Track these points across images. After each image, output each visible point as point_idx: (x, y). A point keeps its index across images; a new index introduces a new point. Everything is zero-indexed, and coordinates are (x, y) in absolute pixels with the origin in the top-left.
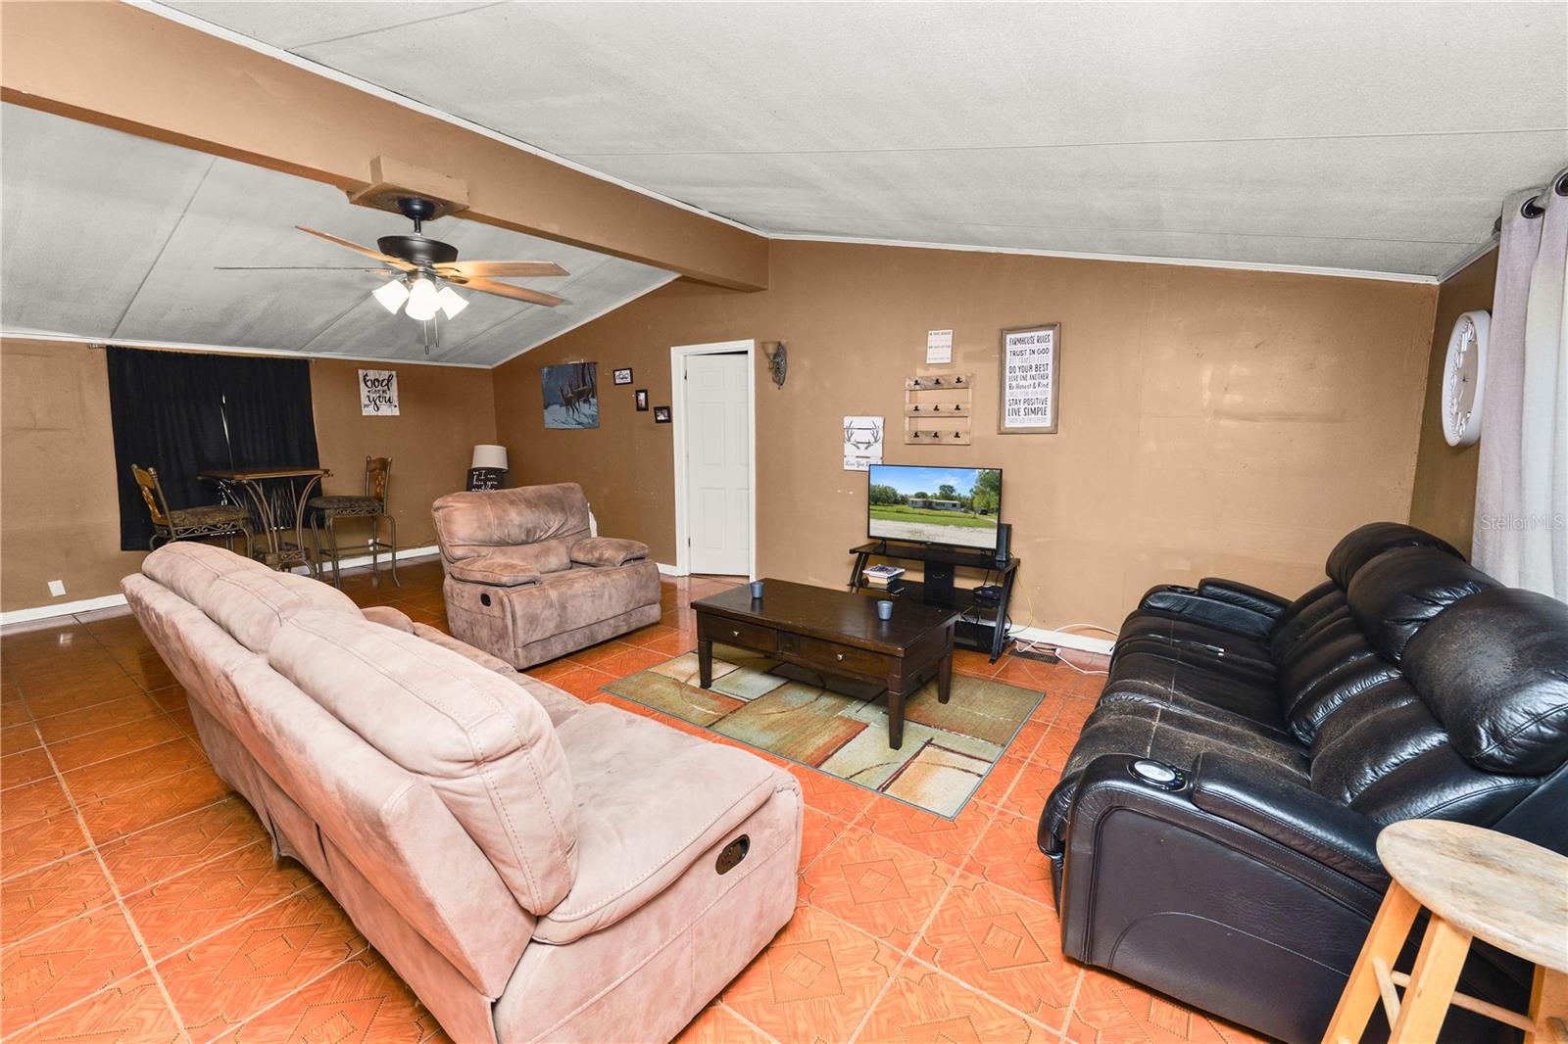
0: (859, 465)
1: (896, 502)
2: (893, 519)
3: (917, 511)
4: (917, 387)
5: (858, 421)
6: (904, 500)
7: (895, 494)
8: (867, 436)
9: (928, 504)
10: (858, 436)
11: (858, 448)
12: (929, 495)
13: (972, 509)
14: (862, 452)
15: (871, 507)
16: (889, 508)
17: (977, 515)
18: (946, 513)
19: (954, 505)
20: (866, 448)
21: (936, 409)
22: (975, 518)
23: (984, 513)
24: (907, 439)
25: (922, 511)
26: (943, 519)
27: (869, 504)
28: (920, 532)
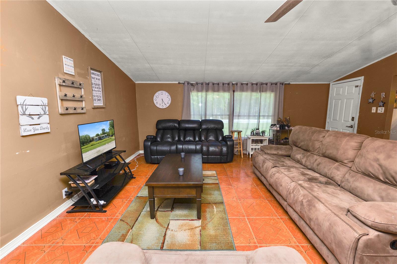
0: (35, 130)
1: (91, 141)
2: (91, 150)
3: (97, 142)
4: (64, 84)
5: (30, 100)
6: (92, 140)
7: (89, 137)
8: (38, 110)
9: (100, 138)
10: (31, 110)
11: (33, 119)
12: (99, 134)
13: (110, 136)
14: (36, 120)
15: (82, 148)
16: (89, 145)
17: (111, 137)
18: (105, 139)
19: (106, 136)
20: (39, 118)
21: (74, 96)
22: (111, 138)
23: (112, 136)
24: (61, 111)
25: (99, 142)
26: (104, 142)
27: (81, 146)
28: (99, 151)
